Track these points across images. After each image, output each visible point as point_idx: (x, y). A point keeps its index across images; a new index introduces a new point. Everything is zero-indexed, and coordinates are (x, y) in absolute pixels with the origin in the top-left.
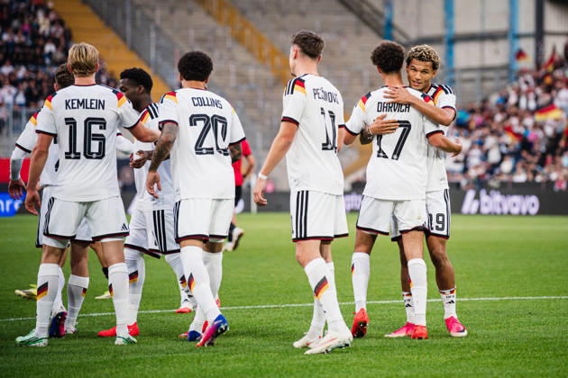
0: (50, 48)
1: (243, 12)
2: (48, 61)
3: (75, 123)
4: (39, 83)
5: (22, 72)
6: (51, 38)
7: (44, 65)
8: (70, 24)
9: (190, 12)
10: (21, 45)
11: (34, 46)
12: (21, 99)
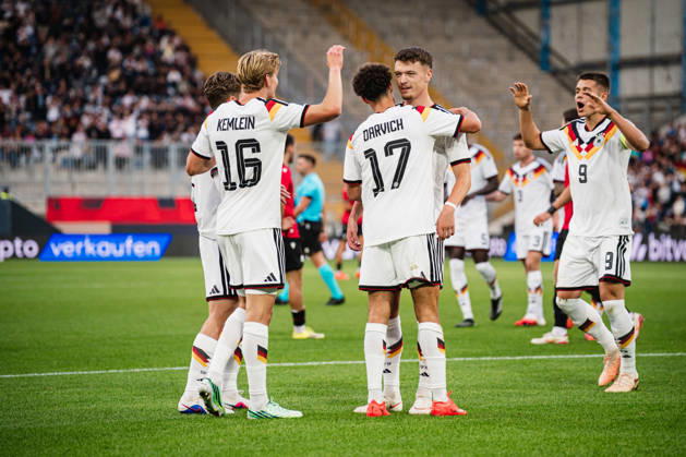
0: (174, 76)
1: (383, 36)
2: (171, 91)
3: (226, 148)
4: (162, 114)
5: (145, 102)
6: (176, 66)
7: (167, 95)
8: (196, 49)
9: (324, 36)
10: (144, 74)
11: (157, 75)
12: (143, 133)
